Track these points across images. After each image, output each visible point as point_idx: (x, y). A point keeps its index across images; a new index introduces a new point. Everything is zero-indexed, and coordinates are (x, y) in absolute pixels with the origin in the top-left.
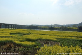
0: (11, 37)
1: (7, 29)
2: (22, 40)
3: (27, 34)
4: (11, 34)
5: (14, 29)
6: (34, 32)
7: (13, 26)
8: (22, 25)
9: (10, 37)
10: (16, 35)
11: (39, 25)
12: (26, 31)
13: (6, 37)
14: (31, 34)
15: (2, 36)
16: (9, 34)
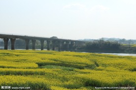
0: (42, 74)
1: (31, 50)
2: (72, 83)
3: (88, 67)
4: (41, 65)
5: (51, 51)
6: (108, 62)
7: (45, 43)
8: (72, 41)
9: (37, 74)
10: (55, 68)
11: (123, 40)
12: (84, 58)
13: (27, 74)
14: (100, 67)
15: (17, 70)
16: (37, 66)
